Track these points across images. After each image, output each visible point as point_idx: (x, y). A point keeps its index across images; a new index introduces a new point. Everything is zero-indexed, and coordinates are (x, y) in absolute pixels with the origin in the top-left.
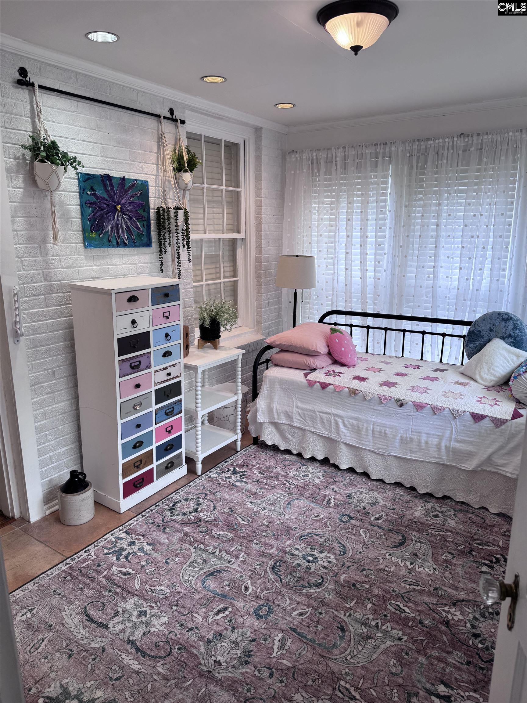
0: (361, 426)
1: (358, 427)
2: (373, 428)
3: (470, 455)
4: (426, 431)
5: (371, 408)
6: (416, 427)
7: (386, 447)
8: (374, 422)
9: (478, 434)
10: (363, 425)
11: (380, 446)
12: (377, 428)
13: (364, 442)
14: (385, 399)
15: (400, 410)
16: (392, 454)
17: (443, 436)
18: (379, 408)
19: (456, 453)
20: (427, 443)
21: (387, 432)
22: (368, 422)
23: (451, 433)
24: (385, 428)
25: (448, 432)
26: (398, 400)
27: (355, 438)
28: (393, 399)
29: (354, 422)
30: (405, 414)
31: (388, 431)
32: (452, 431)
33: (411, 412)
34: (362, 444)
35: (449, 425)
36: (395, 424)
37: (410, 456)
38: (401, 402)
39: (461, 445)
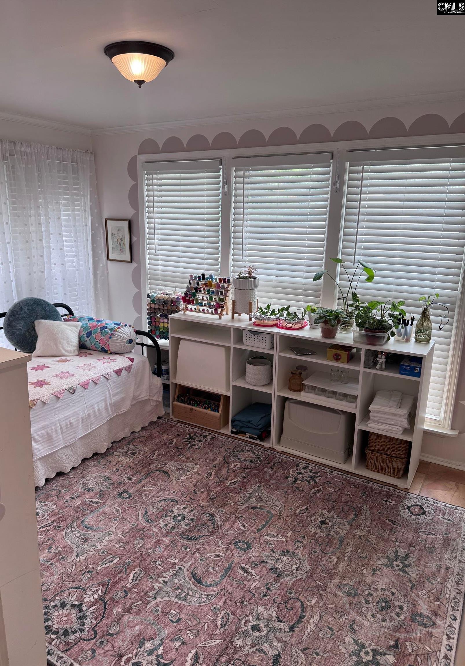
0: (50, 432)
1: (48, 434)
2: (60, 426)
3: (123, 400)
4: (95, 402)
5: (52, 410)
6: (89, 403)
7: (75, 435)
8: (59, 420)
9: (122, 383)
10: (52, 429)
11: (70, 438)
12: (63, 423)
13: (57, 444)
14: (60, 394)
15: (74, 397)
16: (79, 437)
17: (106, 398)
18: (58, 406)
19: (116, 405)
20: (99, 410)
21: (71, 421)
22: (54, 424)
23: (109, 393)
24: (69, 420)
25: (107, 393)
26: (69, 390)
27: (48, 447)
28: (65, 391)
29: (43, 432)
30: (78, 397)
31: (73, 420)
32: (109, 391)
33: (81, 394)
34: (56, 447)
35: (107, 388)
36: (75, 411)
37: (91, 429)
38: (72, 389)
39: (117, 397)
